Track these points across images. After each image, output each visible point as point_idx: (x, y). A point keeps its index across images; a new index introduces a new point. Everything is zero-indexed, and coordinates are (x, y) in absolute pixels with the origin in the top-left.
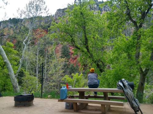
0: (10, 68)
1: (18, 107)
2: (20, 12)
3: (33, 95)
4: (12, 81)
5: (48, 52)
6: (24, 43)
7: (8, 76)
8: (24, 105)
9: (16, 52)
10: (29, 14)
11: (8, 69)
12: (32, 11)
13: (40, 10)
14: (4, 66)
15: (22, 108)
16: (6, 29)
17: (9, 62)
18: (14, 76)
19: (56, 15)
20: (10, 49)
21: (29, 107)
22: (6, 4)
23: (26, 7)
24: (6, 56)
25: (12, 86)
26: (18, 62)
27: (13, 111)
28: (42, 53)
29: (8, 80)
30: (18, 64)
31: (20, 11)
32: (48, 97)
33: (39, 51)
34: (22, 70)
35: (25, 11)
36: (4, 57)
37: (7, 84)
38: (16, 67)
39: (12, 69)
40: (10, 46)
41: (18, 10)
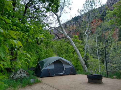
0: (78, 54)
1: (91, 83)
2: (80, 12)
3: (101, 75)
4: (81, 63)
5: (105, 37)
6: (86, 34)
7: (78, 59)
8: (96, 83)
9: (80, 41)
10: (86, 11)
11: (77, 55)
12: (88, 7)
13: (95, 4)
14: (74, 52)
15: (94, 84)
16: (71, 26)
17: (77, 50)
18: (82, 59)
19: (107, 3)
20: (76, 40)
21: (100, 84)
22: (70, 9)
23: (83, 6)
24: (75, 45)
25: (82, 67)
26: (83, 48)
27: (89, 86)
28: (100, 39)
29: (78, 62)
30: (83, 50)
31: (79, 10)
32: (114, 77)
33: (98, 38)
34: (87, 55)
35: (83, 9)
36: (74, 46)
37: (78, 65)
38: (82, 53)
39: (80, 54)
40: (76, 38)
41: (78, 10)
